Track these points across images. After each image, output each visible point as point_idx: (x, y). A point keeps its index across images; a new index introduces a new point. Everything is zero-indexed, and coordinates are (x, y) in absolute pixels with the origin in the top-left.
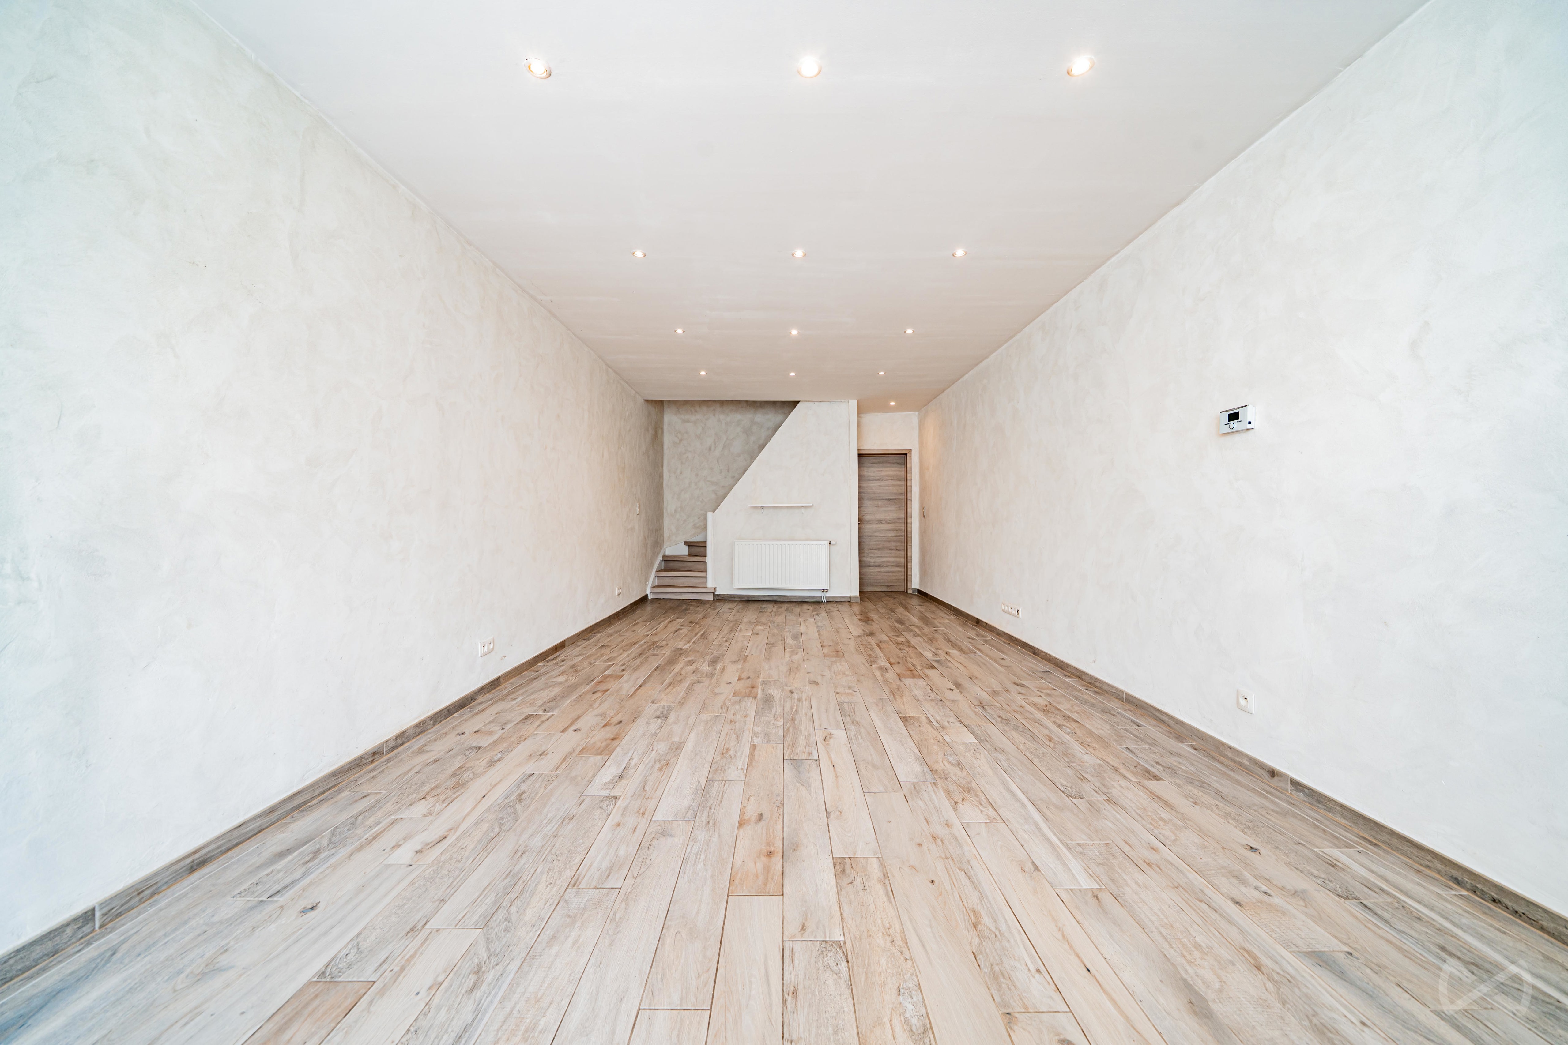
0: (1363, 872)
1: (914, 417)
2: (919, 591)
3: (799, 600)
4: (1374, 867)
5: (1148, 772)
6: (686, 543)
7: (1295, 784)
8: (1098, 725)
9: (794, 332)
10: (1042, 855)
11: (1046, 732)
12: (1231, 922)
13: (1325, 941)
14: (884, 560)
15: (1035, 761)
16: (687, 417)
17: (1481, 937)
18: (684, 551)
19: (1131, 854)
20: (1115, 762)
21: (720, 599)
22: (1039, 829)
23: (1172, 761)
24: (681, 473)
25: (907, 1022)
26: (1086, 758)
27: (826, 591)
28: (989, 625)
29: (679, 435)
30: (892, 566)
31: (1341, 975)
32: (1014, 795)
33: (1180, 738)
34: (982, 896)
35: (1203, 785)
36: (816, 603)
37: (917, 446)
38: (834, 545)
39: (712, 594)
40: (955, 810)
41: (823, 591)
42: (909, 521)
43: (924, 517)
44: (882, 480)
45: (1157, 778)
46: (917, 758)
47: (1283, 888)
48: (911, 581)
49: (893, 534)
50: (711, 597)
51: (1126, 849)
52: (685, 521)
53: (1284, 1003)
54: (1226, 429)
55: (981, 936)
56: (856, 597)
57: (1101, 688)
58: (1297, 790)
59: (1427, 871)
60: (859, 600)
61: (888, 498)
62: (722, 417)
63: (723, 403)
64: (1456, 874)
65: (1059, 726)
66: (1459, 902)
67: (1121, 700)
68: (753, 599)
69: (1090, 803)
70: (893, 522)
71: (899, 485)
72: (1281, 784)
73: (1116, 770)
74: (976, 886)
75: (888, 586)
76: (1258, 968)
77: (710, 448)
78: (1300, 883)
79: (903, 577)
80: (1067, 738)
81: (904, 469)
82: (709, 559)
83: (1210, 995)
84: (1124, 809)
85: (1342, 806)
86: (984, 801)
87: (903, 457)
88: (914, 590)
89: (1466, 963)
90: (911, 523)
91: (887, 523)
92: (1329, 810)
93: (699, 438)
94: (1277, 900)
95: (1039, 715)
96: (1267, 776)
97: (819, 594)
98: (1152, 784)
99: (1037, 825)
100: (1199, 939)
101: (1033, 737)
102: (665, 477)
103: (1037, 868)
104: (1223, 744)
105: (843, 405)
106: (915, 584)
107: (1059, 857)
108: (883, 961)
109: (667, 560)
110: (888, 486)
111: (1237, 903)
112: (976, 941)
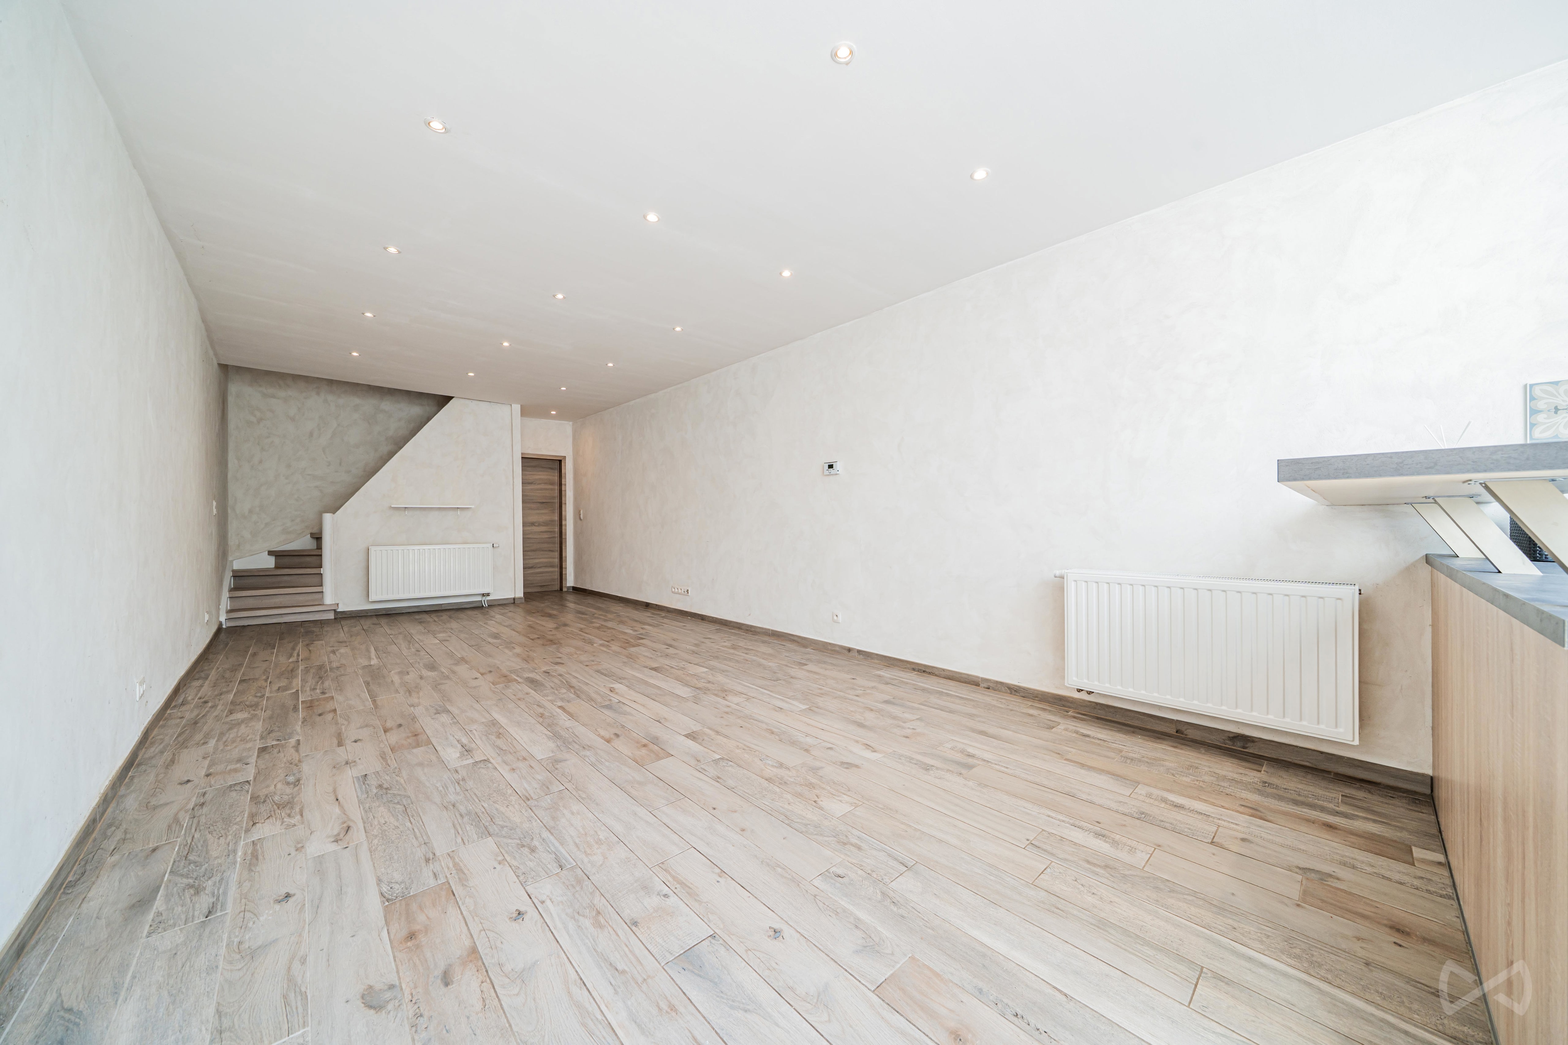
0: (889, 676)
1: (568, 427)
2: (574, 588)
3: (454, 607)
4: (891, 673)
5: (801, 663)
6: (270, 553)
7: (859, 652)
8: (764, 649)
9: (506, 344)
10: (779, 704)
11: (742, 658)
12: (858, 701)
13: (887, 697)
14: (537, 561)
15: (747, 671)
16: (271, 391)
17: (923, 683)
18: (270, 563)
19: (814, 693)
20: (784, 663)
21: (342, 617)
22: (771, 696)
23: (808, 656)
24: (261, 462)
25: (773, 766)
26: (770, 664)
27: (488, 595)
28: (659, 605)
29: (258, 414)
30: (545, 566)
31: (893, 704)
32: (749, 687)
33: (805, 646)
34: (767, 724)
35: (825, 663)
36: (478, 607)
37: (571, 453)
38: (496, 547)
39: (333, 612)
40: (726, 700)
41: (483, 595)
42: (563, 523)
43: (580, 519)
44: (535, 484)
45: (806, 665)
46: (682, 685)
47: (868, 687)
48: (566, 579)
49: (546, 536)
50: (331, 616)
51: (811, 692)
52: (267, 524)
53: (882, 716)
54: (826, 473)
55: (778, 735)
56: (520, 598)
57: (755, 631)
58: (860, 654)
59: (905, 670)
60: (523, 601)
61: (540, 501)
62: (330, 398)
63: (331, 382)
64: (913, 666)
65: (746, 654)
66: (915, 676)
67: (769, 635)
68: (394, 612)
69: (784, 680)
70: (546, 524)
71: (552, 489)
72: (853, 654)
73: (786, 666)
74: (762, 722)
75: (541, 586)
76: (872, 710)
77: (311, 435)
78: (873, 684)
79: (557, 576)
80: (754, 658)
81: (557, 474)
82: (328, 570)
83: (862, 721)
84: (800, 679)
85: (877, 655)
86: (738, 693)
87: (558, 463)
88: (569, 588)
89: (921, 690)
90: (566, 525)
91: (539, 525)
92: (872, 658)
93: (293, 419)
94: (868, 691)
95: (732, 651)
96: (846, 652)
97: (479, 598)
98: (805, 667)
99: (769, 695)
100: (851, 709)
101: (738, 661)
102: (230, 465)
103: (781, 709)
104: (827, 643)
105: (506, 409)
106: (570, 581)
107: (787, 702)
108: (746, 755)
109: (238, 575)
110: (541, 489)
111: (857, 696)
112: (777, 737)
